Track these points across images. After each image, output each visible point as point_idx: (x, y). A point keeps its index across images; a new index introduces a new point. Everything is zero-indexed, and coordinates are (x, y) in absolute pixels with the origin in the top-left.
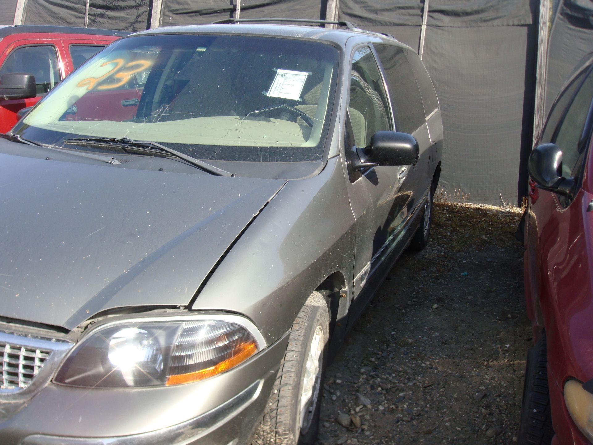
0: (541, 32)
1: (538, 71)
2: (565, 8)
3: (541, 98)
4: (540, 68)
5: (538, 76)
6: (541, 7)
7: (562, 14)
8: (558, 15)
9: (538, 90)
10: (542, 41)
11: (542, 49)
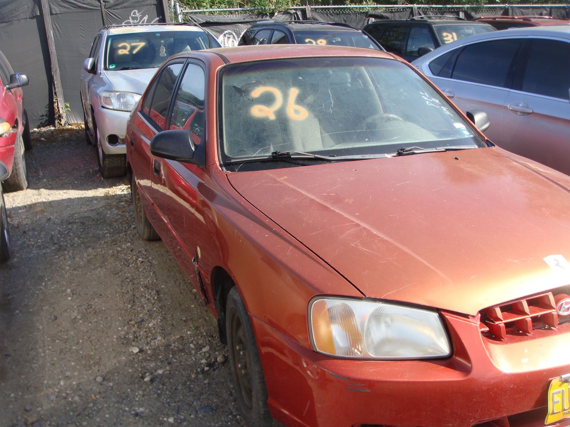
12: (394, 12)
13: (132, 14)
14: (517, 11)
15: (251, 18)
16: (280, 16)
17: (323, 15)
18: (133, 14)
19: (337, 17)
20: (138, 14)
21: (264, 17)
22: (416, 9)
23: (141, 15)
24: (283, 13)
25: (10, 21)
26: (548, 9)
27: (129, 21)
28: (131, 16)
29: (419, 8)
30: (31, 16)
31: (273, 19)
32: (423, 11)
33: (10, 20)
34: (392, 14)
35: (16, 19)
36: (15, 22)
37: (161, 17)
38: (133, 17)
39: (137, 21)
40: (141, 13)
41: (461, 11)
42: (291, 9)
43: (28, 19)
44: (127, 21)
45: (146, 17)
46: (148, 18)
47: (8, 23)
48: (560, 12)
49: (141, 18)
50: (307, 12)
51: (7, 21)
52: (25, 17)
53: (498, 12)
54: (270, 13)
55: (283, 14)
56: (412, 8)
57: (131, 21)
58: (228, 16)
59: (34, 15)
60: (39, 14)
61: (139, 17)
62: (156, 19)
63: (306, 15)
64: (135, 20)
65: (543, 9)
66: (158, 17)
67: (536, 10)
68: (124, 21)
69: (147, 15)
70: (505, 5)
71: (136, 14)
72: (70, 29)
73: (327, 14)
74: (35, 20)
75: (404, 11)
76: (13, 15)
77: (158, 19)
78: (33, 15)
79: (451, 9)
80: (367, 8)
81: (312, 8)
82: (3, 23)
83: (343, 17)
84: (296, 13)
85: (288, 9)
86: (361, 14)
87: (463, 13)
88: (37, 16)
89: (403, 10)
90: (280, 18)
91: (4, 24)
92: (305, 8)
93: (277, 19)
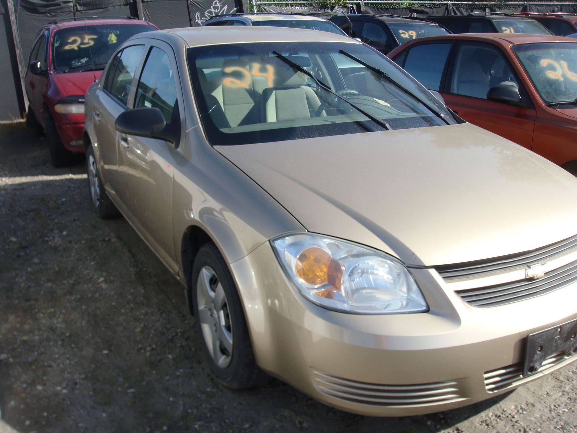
0: (11, 18)
1: (15, 40)
2: (22, 3)
3: (20, 55)
4: (16, 38)
5: (15, 43)
6: (8, 3)
7: (21, 6)
8: (19, 7)
9: (18, 51)
10: (13, 22)
11: (14, 27)
12: (432, 8)
13: (213, 4)
14: (534, 8)
15: (315, 10)
16: (339, 9)
17: (375, 9)
18: (215, 4)
19: (386, 12)
20: (219, 4)
21: (326, 9)
22: (451, 6)
23: (221, 5)
24: (341, 6)
25: (106, 8)
26: (559, 7)
27: (211, 10)
28: (212, 6)
29: (453, 4)
30: (125, 4)
31: (334, 12)
32: (456, 8)
33: (107, 6)
34: (431, 10)
35: (112, 6)
36: (110, 8)
37: (238, 7)
38: (214, 6)
39: (217, 10)
40: (221, 3)
41: (487, 8)
42: (348, 4)
43: (122, 6)
44: (209, 10)
45: (226, 7)
46: (227, 8)
47: (105, 9)
48: (569, 9)
49: (222, 8)
50: (361, 6)
51: (104, 6)
52: (120, 4)
53: (518, 9)
54: (331, 7)
55: (342, 8)
56: (447, 4)
57: (213, 10)
58: (296, 9)
59: (128, 2)
60: (132, 2)
61: (219, 7)
62: (234, 9)
63: (361, 9)
64: (216, 10)
65: (555, 7)
66: (236, 7)
67: (549, 7)
68: (206, 10)
69: (226, 6)
70: (524, 3)
71: (217, 4)
72: (159, 15)
74: (128, 7)
75: (441, 7)
76: (109, 2)
77: (236, 9)
78: (126, 2)
79: (479, 6)
80: (405, 4)
81: (365, 3)
82: (100, 8)
83: (392, 11)
84: (352, 7)
85: (345, 3)
86: (405, 10)
87: (489, 10)
88: (130, 3)
89: (439, 6)
90: (339, 11)
91: (101, 10)
92: (360, 3)
93: (336, 12)
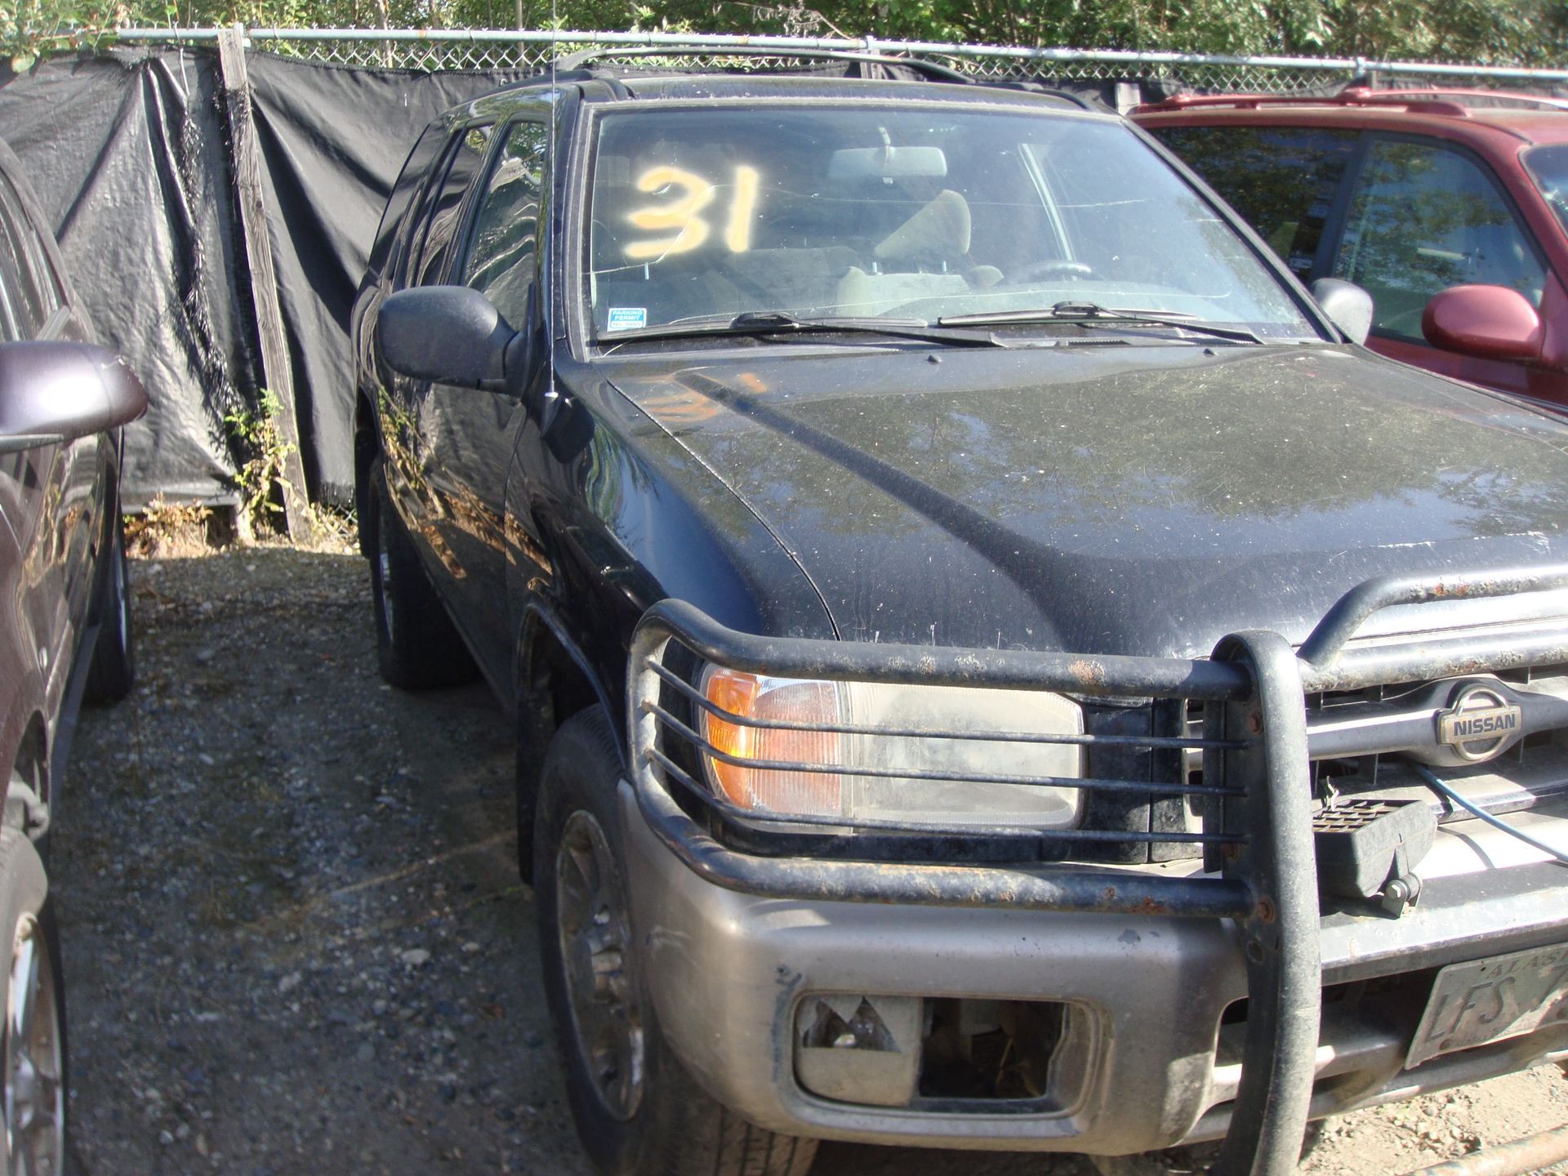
16: (53, 77)
17: (330, 77)
19: (411, 92)
31: (12, 93)
41: (1124, 81)
42: (126, 43)
50: (227, 60)
55: (77, 67)
63: (221, 74)
70: (1349, 63)
73: (352, 73)
79: (1075, 72)
81: (256, 40)
83: (452, 89)
85: (104, 42)
89: (806, 59)
90: (54, 88)
92: (215, 38)
93: (33, 93)
